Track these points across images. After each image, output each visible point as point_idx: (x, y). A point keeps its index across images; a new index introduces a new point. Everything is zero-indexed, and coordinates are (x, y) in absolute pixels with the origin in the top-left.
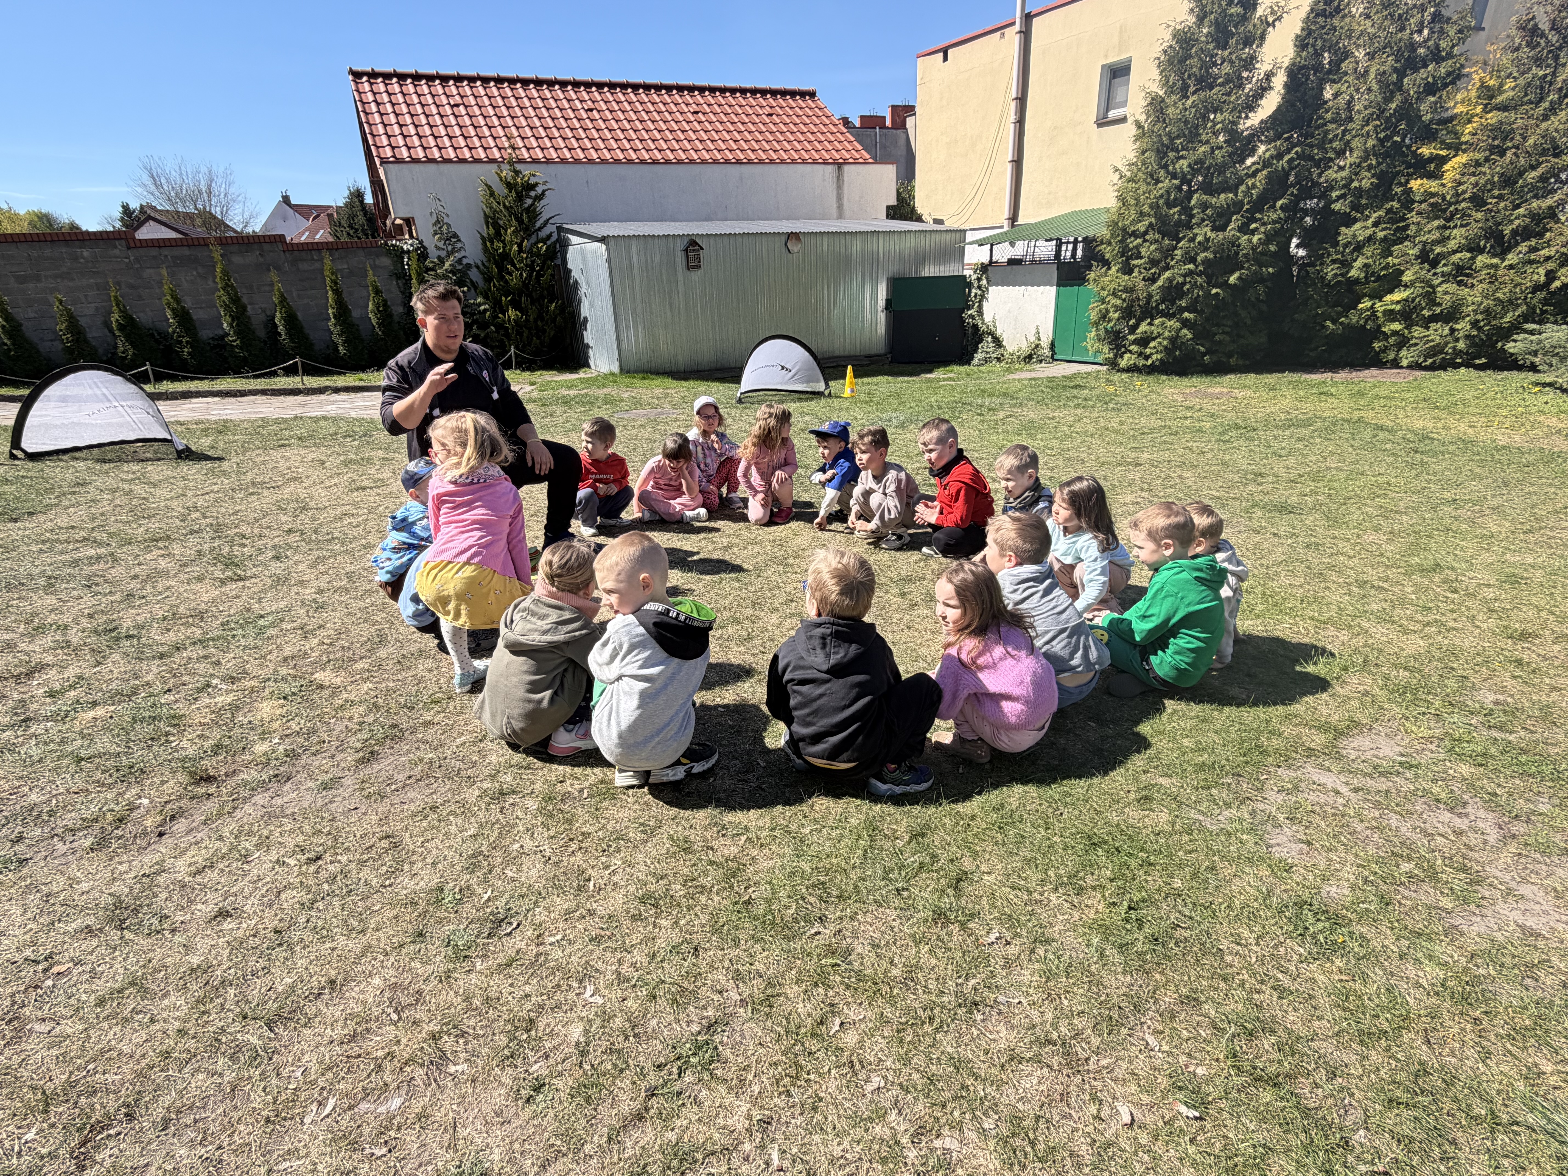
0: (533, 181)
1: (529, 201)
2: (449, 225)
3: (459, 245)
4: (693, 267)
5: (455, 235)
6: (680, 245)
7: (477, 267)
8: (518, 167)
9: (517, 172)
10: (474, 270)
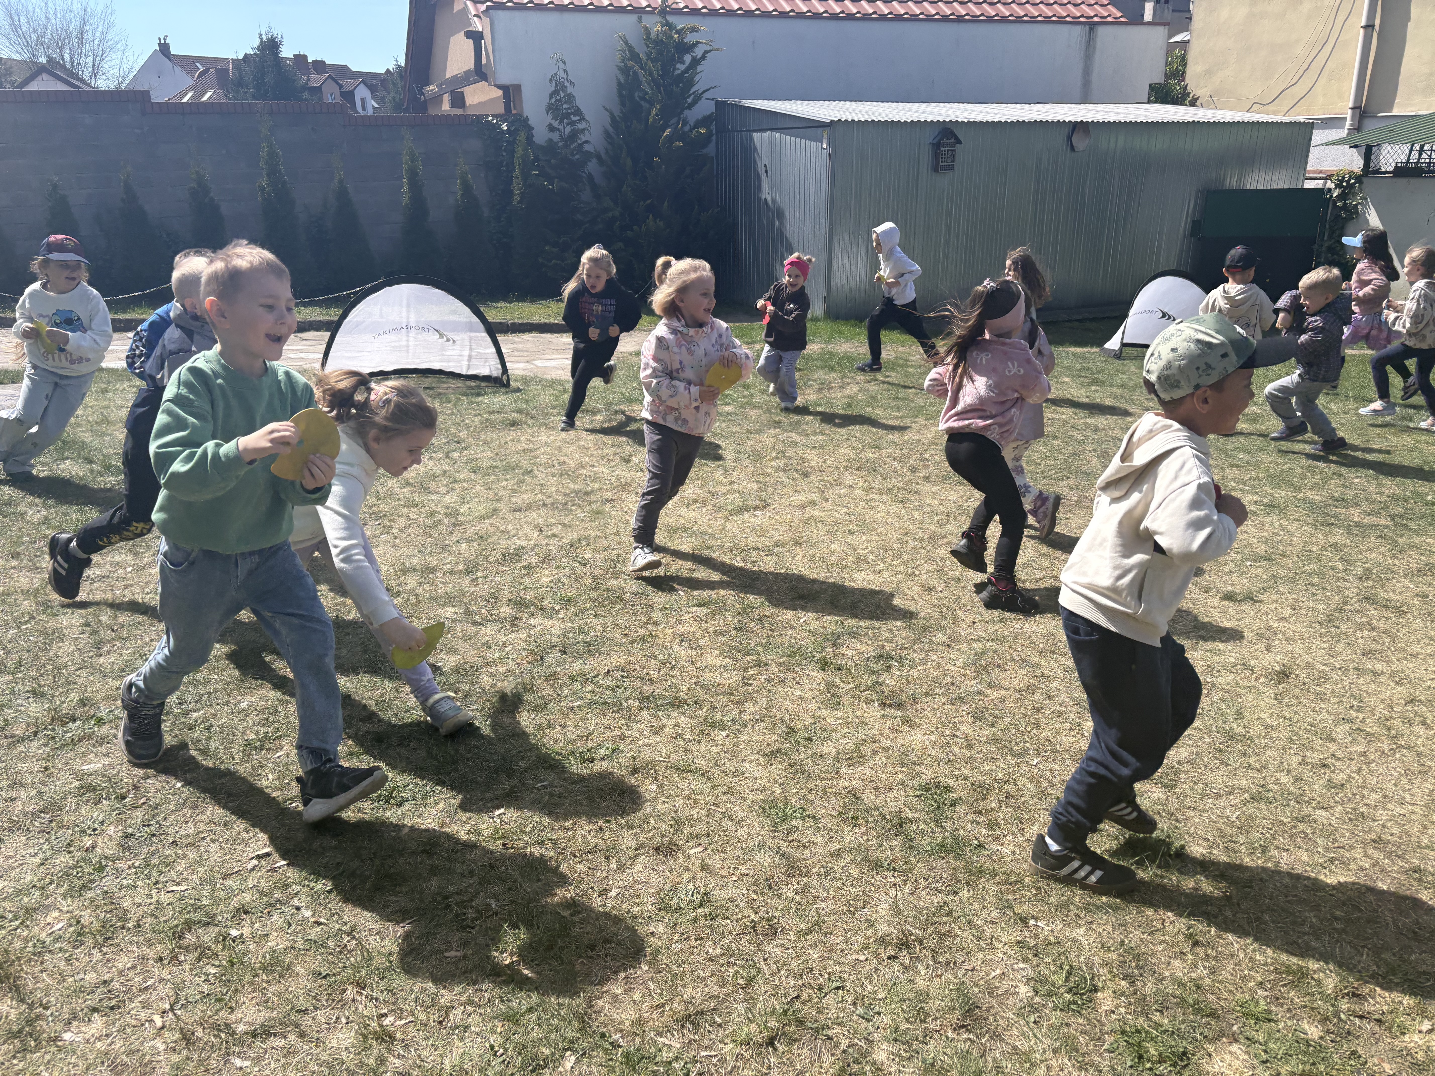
0: (690, 38)
1: (681, 67)
2: (570, 98)
3: (581, 126)
4: (944, 168)
5: (578, 112)
6: (929, 137)
7: (599, 157)
8: (671, 19)
9: (671, 26)
10: (595, 160)
